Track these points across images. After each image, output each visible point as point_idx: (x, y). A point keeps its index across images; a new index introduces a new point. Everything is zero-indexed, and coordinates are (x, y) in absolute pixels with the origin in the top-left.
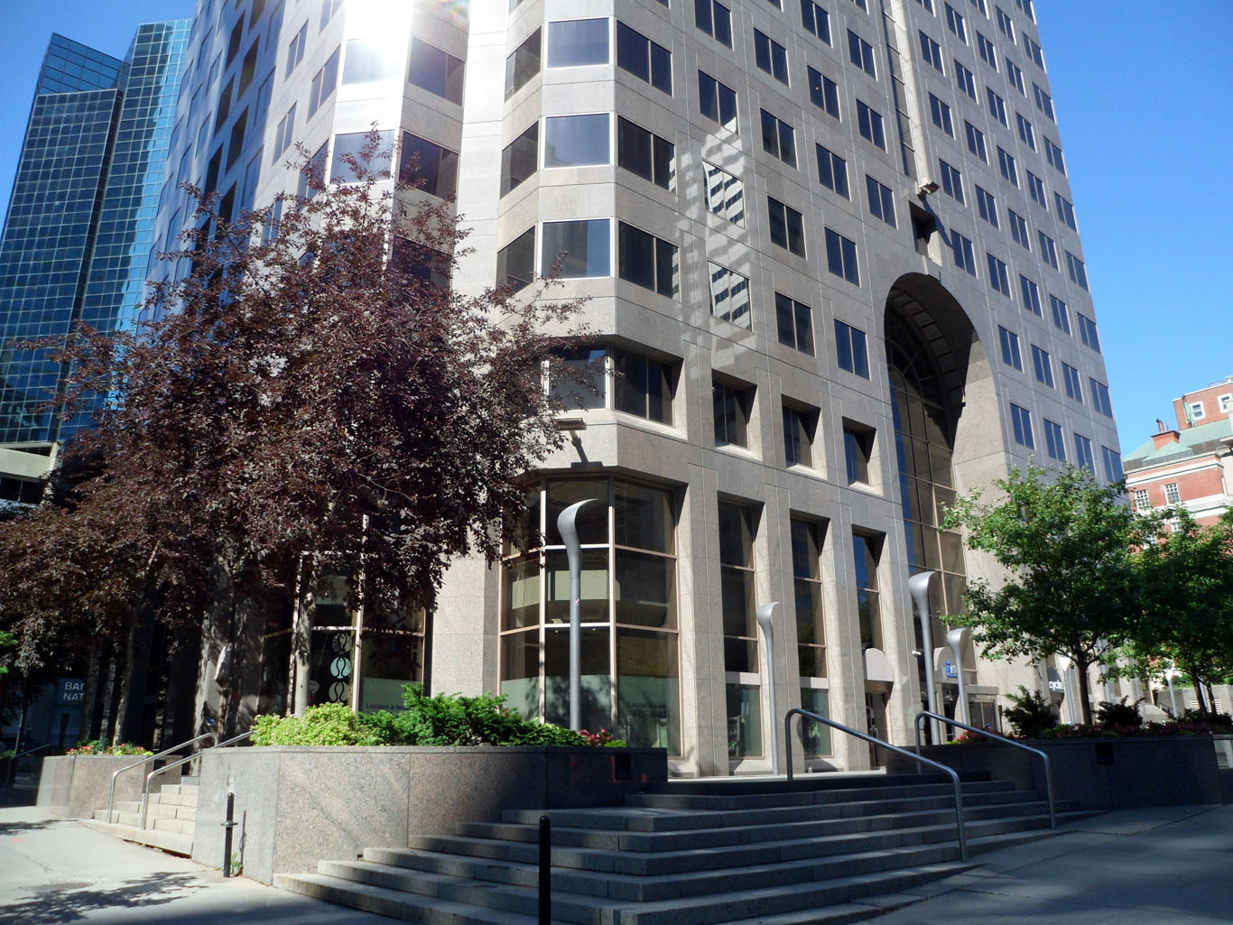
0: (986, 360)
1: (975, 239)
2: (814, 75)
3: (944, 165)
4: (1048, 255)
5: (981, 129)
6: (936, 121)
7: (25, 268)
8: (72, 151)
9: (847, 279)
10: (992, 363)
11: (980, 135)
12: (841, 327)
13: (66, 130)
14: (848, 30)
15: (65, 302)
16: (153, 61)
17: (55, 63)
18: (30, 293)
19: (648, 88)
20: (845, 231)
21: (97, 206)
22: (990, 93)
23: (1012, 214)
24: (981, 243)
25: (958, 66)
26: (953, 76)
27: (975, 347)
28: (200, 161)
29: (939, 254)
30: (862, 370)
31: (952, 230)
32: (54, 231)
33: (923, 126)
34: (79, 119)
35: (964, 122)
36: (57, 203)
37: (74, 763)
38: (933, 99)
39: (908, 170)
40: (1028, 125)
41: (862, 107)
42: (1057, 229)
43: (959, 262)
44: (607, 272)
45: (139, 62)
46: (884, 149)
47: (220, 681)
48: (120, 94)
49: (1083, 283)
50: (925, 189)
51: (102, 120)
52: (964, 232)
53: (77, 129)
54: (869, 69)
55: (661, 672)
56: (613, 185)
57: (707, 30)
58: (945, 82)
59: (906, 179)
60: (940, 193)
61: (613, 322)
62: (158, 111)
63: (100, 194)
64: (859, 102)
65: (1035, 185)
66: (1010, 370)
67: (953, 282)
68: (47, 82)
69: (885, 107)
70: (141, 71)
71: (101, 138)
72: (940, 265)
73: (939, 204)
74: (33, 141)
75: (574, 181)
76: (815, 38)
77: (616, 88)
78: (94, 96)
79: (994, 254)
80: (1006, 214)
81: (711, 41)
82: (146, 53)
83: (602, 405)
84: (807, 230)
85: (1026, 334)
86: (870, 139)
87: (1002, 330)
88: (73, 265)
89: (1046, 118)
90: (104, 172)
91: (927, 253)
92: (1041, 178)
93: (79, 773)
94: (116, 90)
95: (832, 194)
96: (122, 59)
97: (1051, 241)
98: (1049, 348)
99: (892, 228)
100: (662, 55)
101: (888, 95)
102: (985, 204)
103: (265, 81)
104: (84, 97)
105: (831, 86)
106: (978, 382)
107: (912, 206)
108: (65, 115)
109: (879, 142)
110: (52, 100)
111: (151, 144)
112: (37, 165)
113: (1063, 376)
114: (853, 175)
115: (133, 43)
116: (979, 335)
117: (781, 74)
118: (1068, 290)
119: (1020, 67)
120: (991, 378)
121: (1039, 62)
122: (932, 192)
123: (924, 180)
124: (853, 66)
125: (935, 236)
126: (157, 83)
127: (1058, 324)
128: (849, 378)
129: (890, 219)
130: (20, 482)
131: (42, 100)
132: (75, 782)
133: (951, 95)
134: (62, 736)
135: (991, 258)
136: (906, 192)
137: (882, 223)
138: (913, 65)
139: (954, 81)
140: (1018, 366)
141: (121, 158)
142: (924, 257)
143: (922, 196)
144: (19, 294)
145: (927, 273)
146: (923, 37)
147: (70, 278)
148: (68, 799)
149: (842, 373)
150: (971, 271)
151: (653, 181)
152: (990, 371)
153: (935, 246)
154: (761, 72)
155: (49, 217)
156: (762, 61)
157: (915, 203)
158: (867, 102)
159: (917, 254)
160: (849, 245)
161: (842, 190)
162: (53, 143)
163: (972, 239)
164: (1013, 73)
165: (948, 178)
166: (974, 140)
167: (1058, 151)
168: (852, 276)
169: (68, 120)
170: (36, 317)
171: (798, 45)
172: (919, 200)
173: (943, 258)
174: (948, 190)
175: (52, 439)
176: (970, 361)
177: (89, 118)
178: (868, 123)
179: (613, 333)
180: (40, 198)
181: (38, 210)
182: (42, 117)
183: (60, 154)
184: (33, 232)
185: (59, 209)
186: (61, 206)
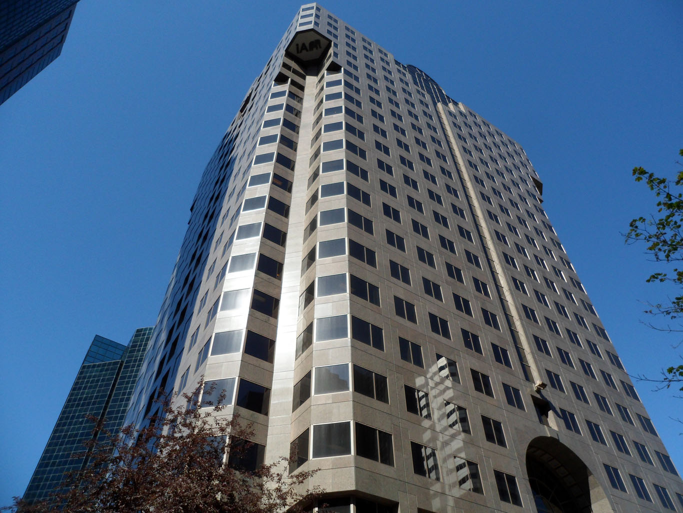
0: (600, 487)
1: (576, 412)
2: (465, 333)
3: (549, 373)
4: (625, 416)
5: (567, 350)
6: (540, 349)
7: (57, 457)
8: (93, 392)
9: (498, 444)
10: (605, 489)
11: (567, 354)
12: (499, 475)
13: (92, 382)
14: (481, 308)
16: (140, 346)
17: (95, 349)
18: (56, 471)
19: (371, 349)
20: (494, 416)
22: (568, 331)
23: (596, 396)
24: (580, 414)
25: (547, 320)
26: (545, 325)
27: (591, 479)
28: (145, 397)
29: (555, 423)
30: (516, 501)
31: (561, 409)
32: (76, 435)
33: (532, 353)
34: (100, 376)
35: (556, 348)
36: (81, 420)
38: (536, 338)
39: (528, 377)
40: (595, 345)
41: (495, 347)
42: (627, 401)
43: (568, 427)
44: (349, 452)
45: (133, 346)
46: (511, 367)
48: (122, 362)
49: (653, 432)
50: (539, 387)
51: (111, 375)
52: (568, 408)
53: (98, 381)
54: (496, 326)
56: (352, 403)
57: (403, 316)
58: (541, 329)
59: (527, 383)
60: (549, 387)
61: (354, 482)
64: (493, 345)
65: (607, 378)
66: (618, 492)
67: (567, 439)
68: (89, 358)
69: (509, 345)
70: (134, 351)
71: (109, 385)
72: (557, 430)
73: (549, 394)
74: (76, 387)
75: (330, 401)
76: (464, 314)
77: (352, 350)
78: (110, 364)
79: (591, 420)
80: (593, 396)
81: (405, 322)
82: (138, 342)
84: (470, 417)
85: (623, 467)
86: (502, 363)
87: (607, 467)
88: (82, 454)
89: (604, 341)
90: (108, 402)
91: (548, 424)
92: (610, 373)
94: (121, 360)
95: (483, 396)
96: (126, 346)
97: (625, 409)
98: (642, 476)
99: (523, 411)
100: (378, 331)
101: (509, 338)
102: (578, 392)
103: (179, 355)
104: (104, 365)
105: (475, 338)
106: (598, 502)
107: (533, 397)
108: (93, 374)
109: (508, 363)
110: (89, 367)
112: (75, 400)
113: (656, 492)
114: (494, 383)
115: (133, 337)
116: (592, 471)
117: (446, 334)
118: (644, 437)
119: (583, 316)
120: (606, 499)
121: (593, 312)
122: (544, 388)
123: (538, 382)
124: (487, 326)
125: (551, 413)
126: (141, 356)
127: (643, 459)
128: (509, 507)
129: (520, 406)
131: (84, 367)
133: (545, 334)
135: (589, 423)
136: (529, 390)
137: (516, 410)
138: (521, 322)
139: (546, 327)
140: (623, 489)
141: (117, 394)
142: (545, 426)
143: (538, 391)
144: (50, 472)
145: (549, 436)
146: (525, 308)
147: (79, 461)
149: (503, 504)
150: (578, 431)
151: (375, 398)
152: (605, 494)
153: (552, 418)
154: (435, 335)
155: (75, 428)
156: (435, 329)
157: (535, 395)
158: (498, 344)
159: (541, 426)
160: (498, 425)
161: (489, 393)
162: (85, 388)
163: (574, 412)
164: (580, 320)
165: (553, 379)
166: (564, 357)
167: (616, 358)
168: (502, 443)
169: (95, 376)
170: (56, 485)
171: (454, 318)
172: (536, 393)
173: (558, 426)
174: (553, 385)
176: (590, 489)
177: (105, 375)
178: (500, 355)
179: (354, 489)
180: (73, 417)
181: (70, 424)
182: (83, 375)
183: (87, 394)
184: (65, 436)
185: (81, 423)
186: (83, 421)
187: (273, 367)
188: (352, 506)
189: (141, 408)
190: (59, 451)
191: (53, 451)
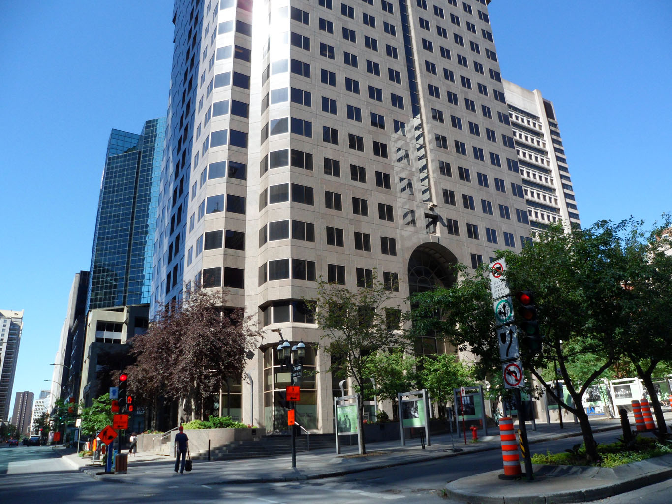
7: (108, 233)
8: (123, 180)
12: (386, 275)
13: (120, 171)
15: (124, 246)
16: (152, 137)
17: (114, 141)
18: (111, 243)
21: (134, 204)
32: (119, 216)
34: (124, 166)
36: (119, 203)
37: (143, 436)
44: (288, 278)
45: (147, 138)
47: (185, 410)
48: (140, 153)
51: (133, 165)
52: (455, 218)
53: (124, 170)
55: (314, 403)
56: (290, 246)
61: (291, 295)
62: (155, 159)
63: (135, 197)
67: (445, 241)
68: (111, 150)
70: (147, 142)
71: (134, 173)
72: (440, 236)
75: (278, 245)
78: (130, 155)
82: (149, 133)
83: (289, 321)
88: (127, 230)
90: (136, 187)
93: (145, 439)
94: (138, 151)
96: (140, 135)
100: (310, 191)
104: (126, 155)
108: (119, 164)
110: (113, 158)
111: (153, 174)
115: (144, 129)
126: (154, 146)
130: (113, 324)
131: (110, 159)
132: (144, 442)
134: (139, 428)
141: (142, 181)
144: (107, 244)
145: (432, 241)
147: (126, 235)
148: (142, 447)
154: (354, 182)
155: (116, 210)
156: (354, 177)
162: (115, 177)
163: (459, 220)
169: (120, 166)
170: (114, 253)
171: (372, 163)
175: (124, 305)
177: (128, 165)
179: (290, 298)
180: (112, 202)
181: (112, 207)
182: (110, 166)
183: (118, 182)
184: (110, 217)
185: (120, 206)
186: (120, 204)
187: (246, 217)
188: (290, 306)
189: (166, 225)
190: (109, 228)
191: (105, 228)
